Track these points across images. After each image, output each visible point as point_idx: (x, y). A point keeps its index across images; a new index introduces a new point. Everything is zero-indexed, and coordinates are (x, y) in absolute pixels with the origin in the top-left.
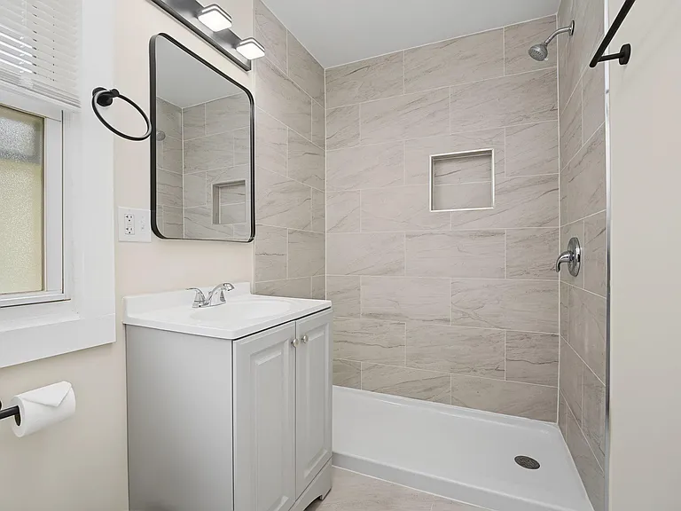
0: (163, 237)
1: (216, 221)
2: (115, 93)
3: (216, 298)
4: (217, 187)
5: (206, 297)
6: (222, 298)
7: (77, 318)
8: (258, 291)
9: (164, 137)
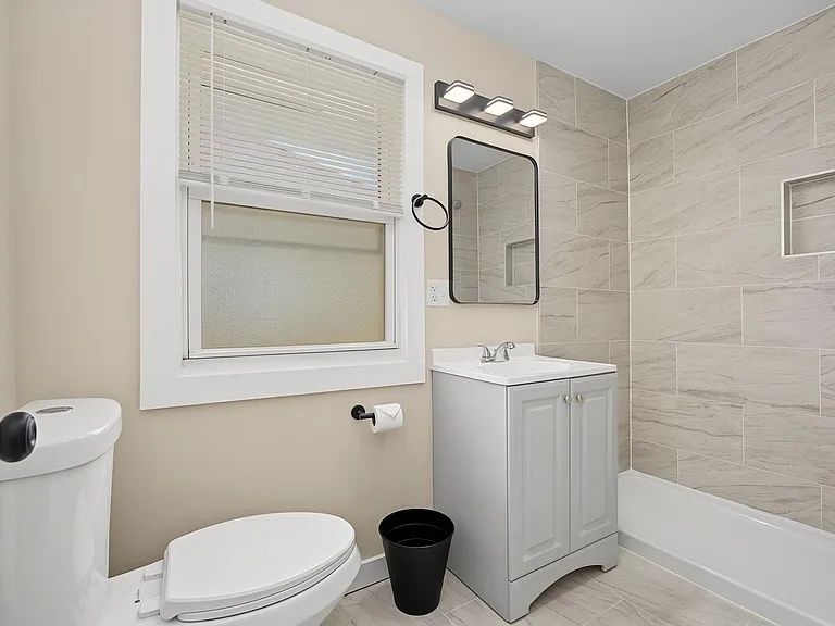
0: (456, 302)
1: (509, 283)
2: (426, 197)
3: (500, 356)
4: (510, 247)
5: (492, 353)
6: (506, 356)
7: (403, 361)
8: (543, 352)
9: (460, 205)
